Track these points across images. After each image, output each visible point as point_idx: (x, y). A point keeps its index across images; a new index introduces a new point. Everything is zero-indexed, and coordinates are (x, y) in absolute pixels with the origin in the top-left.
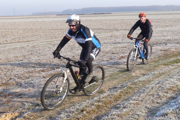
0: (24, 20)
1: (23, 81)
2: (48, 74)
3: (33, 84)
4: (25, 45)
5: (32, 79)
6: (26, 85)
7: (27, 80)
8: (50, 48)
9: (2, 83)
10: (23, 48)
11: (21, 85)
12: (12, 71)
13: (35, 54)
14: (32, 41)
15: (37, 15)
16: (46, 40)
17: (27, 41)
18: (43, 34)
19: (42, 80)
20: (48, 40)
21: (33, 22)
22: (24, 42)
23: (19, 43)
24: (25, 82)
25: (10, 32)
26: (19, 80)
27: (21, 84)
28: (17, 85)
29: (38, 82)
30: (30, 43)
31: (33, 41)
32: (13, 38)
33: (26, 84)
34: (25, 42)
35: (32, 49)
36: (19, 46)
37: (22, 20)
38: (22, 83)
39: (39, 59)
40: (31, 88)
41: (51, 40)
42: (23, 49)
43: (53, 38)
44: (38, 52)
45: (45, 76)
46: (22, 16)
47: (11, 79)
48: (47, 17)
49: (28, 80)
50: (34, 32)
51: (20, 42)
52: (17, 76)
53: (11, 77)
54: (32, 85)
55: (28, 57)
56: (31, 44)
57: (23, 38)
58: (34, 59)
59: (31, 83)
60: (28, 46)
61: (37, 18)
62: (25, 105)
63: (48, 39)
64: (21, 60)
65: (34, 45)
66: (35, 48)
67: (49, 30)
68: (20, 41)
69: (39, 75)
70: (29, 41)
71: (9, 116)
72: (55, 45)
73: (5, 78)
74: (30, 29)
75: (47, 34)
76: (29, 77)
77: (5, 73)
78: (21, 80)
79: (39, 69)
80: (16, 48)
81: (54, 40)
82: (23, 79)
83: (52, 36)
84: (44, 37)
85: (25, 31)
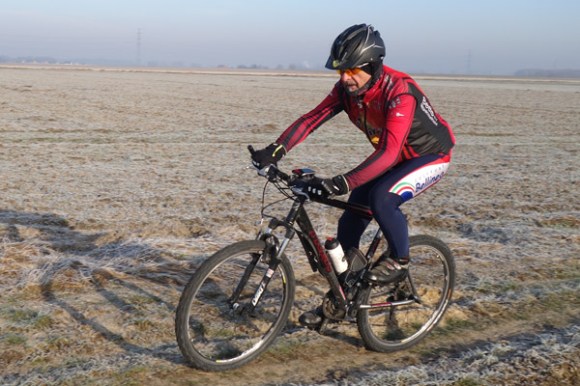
0: (492, 86)
1: (477, 223)
2: (552, 217)
3: (504, 235)
4: (489, 143)
5: (503, 221)
6: (484, 234)
7: (487, 222)
8: (559, 157)
9: (423, 218)
10: (484, 148)
11: (469, 232)
12: (448, 197)
13: (515, 165)
14: (509, 135)
15: (530, 76)
16: (551, 138)
17: (496, 135)
18: (542, 122)
19: (530, 228)
20: (556, 138)
21: (517, 90)
22: (485, 135)
23: (474, 137)
24: (481, 225)
25: (452, 110)
26: (468, 220)
27: (470, 230)
28: (458, 229)
29: (518, 232)
30: (505, 138)
31: (512, 135)
32: (458, 123)
33: (483, 231)
34: (491, 135)
35: (506, 154)
36: (473, 144)
37: (485, 86)
38: (474, 228)
39: (525, 180)
40: (497, 244)
41: (566, 139)
42: (482, 152)
43: (571, 135)
44: (526, 163)
45: (540, 220)
46: (487, 77)
47: (444, 213)
48: (559, 83)
49: (492, 222)
50: (517, 115)
51: (477, 135)
52: (461, 208)
53: (446, 209)
54: (500, 236)
55: (494, 171)
56: (505, 142)
57: (484, 125)
58: (511, 176)
59: (499, 232)
60: (497, 145)
61: (529, 83)
62: (477, 279)
63: (556, 135)
64: (475, 176)
65: (513, 144)
66: (515, 152)
67: (561, 112)
68: (478, 132)
69: (522, 215)
70: (501, 135)
71: (431, 295)
72: (575, 151)
73: (430, 208)
74: (508, 107)
75: (555, 122)
76: (494, 215)
77: (430, 197)
78: (471, 220)
79: (523, 203)
80: (464, 146)
81: (573, 139)
82: (477, 219)
83: (568, 127)
84: (544, 130)
85: (494, 111)
